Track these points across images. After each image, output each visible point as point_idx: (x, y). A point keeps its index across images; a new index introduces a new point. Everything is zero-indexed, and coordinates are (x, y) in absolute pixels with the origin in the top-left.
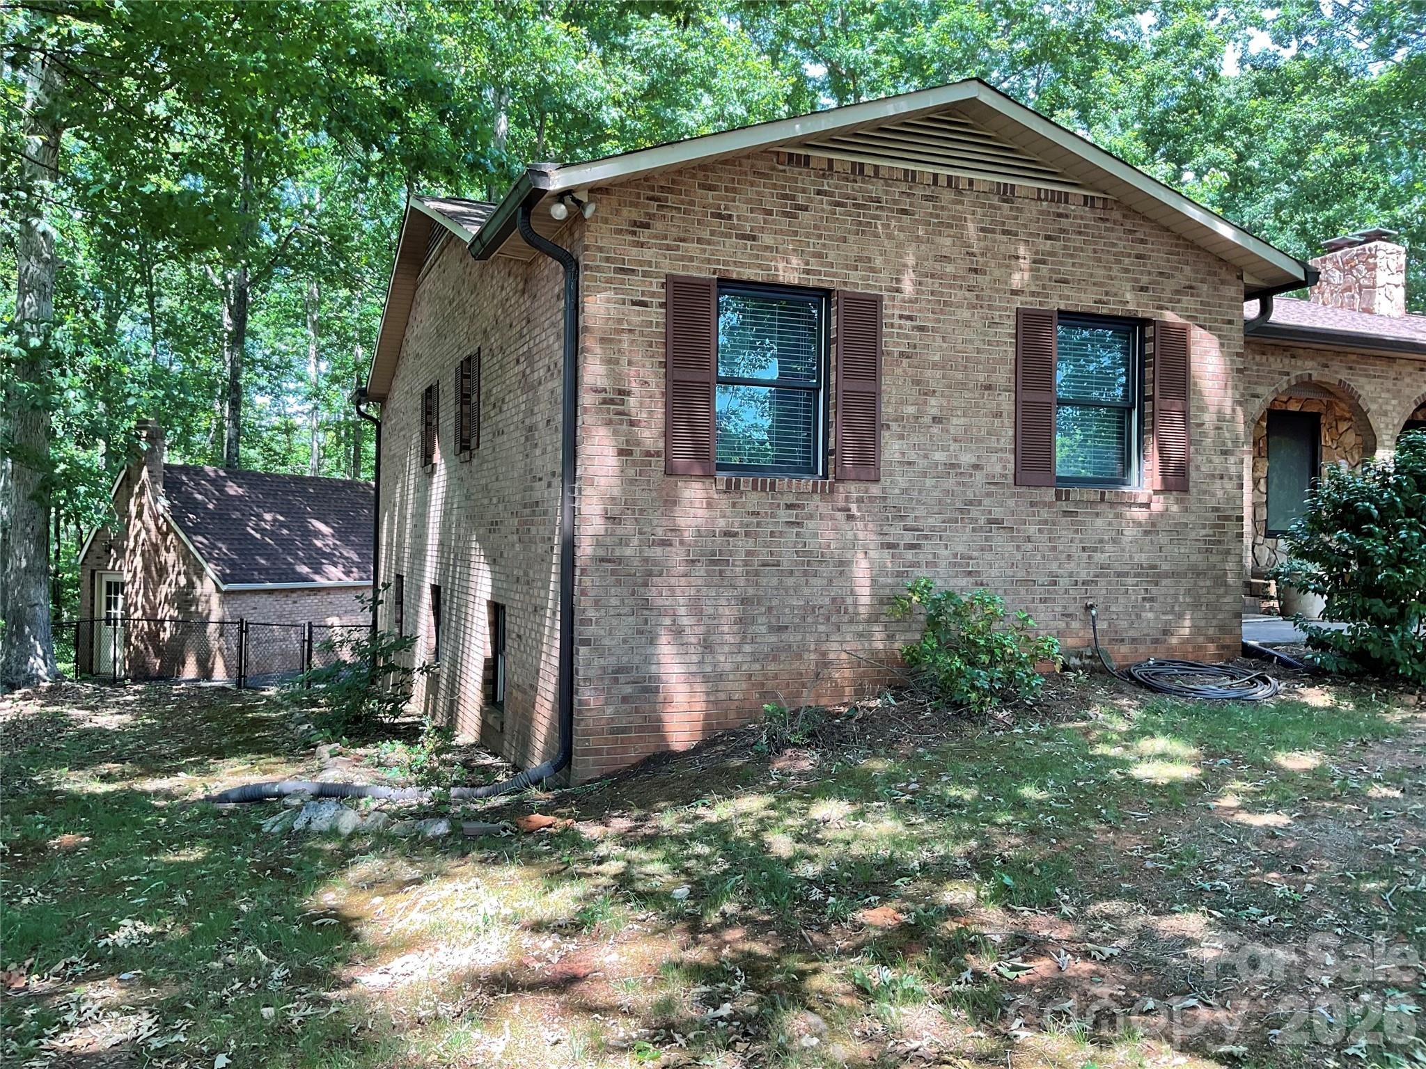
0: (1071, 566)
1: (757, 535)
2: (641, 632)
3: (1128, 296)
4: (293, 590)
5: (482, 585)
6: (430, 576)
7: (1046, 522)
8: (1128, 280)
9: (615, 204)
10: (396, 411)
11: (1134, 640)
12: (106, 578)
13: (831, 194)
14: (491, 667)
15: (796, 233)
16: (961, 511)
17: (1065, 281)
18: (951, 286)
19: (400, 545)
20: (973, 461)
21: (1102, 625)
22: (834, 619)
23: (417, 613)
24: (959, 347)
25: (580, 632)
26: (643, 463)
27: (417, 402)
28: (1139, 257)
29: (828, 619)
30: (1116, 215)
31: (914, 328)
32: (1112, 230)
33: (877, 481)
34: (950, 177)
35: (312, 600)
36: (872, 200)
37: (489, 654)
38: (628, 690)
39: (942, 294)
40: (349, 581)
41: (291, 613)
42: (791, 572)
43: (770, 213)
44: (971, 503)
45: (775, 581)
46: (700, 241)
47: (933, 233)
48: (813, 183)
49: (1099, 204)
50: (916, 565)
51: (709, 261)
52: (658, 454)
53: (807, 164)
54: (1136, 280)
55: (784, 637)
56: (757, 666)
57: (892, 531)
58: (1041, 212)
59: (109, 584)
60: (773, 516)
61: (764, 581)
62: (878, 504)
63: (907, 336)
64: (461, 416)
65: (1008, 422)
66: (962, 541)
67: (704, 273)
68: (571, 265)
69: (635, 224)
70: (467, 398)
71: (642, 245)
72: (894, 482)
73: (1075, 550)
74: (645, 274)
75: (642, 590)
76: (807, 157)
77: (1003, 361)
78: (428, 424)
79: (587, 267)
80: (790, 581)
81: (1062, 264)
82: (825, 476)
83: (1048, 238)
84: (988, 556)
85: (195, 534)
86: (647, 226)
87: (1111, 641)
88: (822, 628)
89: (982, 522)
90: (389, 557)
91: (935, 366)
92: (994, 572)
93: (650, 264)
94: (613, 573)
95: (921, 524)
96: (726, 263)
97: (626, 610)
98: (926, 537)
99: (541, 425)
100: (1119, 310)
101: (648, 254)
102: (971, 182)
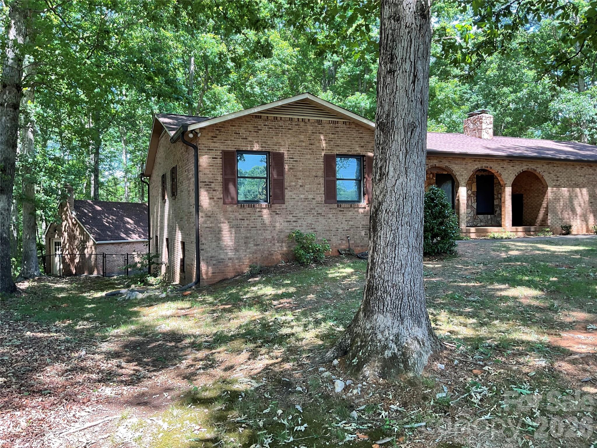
0: (342, 226)
1: (250, 220)
2: (217, 247)
3: (357, 149)
4: (121, 243)
5: (179, 237)
6: (165, 236)
7: (334, 214)
8: (357, 144)
9: (207, 132)
10: (154, 181)
11: (362, 246)
12: (55, 241)
13: (268, 126)
14: (183, 261)
15: (258, 137)
16: (309, 211)
17: (338, 146)
18: (304, 149)
19: (157, 225)
20: (313, 197)
21: (352, 242)
22: (273, 242)
23: (162, 248)
24: (307, 165)
25: (201, 247)
26: (217, 201)
27: (160, 179)
28: (360, 138)
29: (271, 242)
30: (353, 126)
31: (294, 161)
32: (352, 130)
33: (284, 204)
34: (302, 119)
35: (128, 246)
36: (280, 126)
37: (182, 257)
38: (215, 262)
39: (302, 151)
40: (140, 239)
41: (120, 251)
42: (260, 230)
43: (251, 132)
44: (312, 209)
45: (255, 232)
46: (231, 140)
47: (299, 134)
48: (263, 123)
49: (348, 123)
50: (297, 227)
51: (234, 146)
52: (221, 198)
53: (261, 118)
54: (360, 144)
55: (258, 247)
56: (251, 255)
57: (289, 217)
58: (330, 127)
59: (56, 243)
60: (254, 214)
61: (252, 232)
62: (285, 210)
63: (292, 163)
64: (172, 185)
65: (322, 186)
66: (310, 219)
67: (233, 149)
68: (196, 148)
69: (213, 137)
70: (174, 179)
71: (215, 142)
72: (289, 203)
73: (344, 222)
74: (216, 150)
75: (218, 235)
76: (261, 116)
77: (321, 169)
78: (163, 186)
79: (200, 149)
80: (260, 232)
81: (337, 141)
82: (270, 203)
83: (333, 134)
84: (317, 223)
85: (86, 224)
86: (216, 137)
87: (355, 246)
88: (269, 244)
89: (315, 214)
90: (153, 230)
91: (300, 171)
92: (319, 228)
93: (217, 147)
94: (209, 231)
95: (297, 215)
96: (238, 146)
97: (214, 241)
98: (299, 219)
99: (191, 190)
100: (355, 153)
101: (216, 145)
102: (309, 120)
